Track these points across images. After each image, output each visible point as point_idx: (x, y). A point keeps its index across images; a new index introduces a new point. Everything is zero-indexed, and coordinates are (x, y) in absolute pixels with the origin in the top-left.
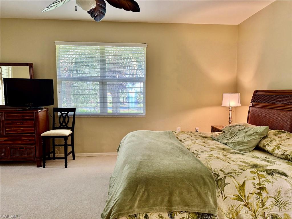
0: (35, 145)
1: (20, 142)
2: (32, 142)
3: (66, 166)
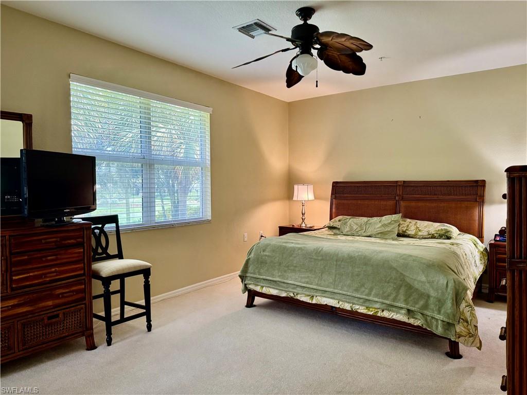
0: (84, 302)
1: (50, 303)
2: (80, 295)
3: (149, 328)
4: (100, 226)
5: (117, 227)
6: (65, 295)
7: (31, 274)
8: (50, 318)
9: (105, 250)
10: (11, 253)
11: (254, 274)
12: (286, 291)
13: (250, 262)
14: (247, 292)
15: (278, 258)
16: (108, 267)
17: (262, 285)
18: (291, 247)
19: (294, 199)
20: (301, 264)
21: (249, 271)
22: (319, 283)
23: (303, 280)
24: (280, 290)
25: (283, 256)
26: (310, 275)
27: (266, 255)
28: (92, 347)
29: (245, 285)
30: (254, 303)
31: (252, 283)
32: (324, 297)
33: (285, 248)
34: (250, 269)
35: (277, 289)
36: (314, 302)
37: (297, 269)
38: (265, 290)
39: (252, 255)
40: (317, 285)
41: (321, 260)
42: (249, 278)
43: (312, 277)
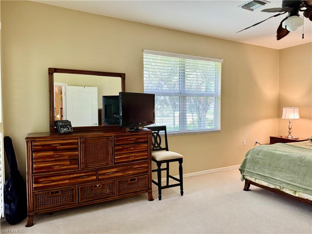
0: (147, 174)
1: (131, 172)
2: (146, 170)
3: (182, 193)
4: (157, 132)
5: (166, 132)
6: (139, 169)
7: (123, 156)
8: (131, 180)
9: (159, 145)
10: (114, 145)
11: (250, 169)
12: (274, 185)
13: (247, 161)
14: (245, 180)
15: (268, 161)
16: (160, 155)
17: (255, 177)
18: (279, 154)
19: (282, 118)
20: (287, 167)
21: (246, 167)
22: (302, 183)
23: (288, 179)
24: (269, 183)
25: (272, 159)
26: (294, 176)
27: (259, 158)
28: (151, 199)
29: (243, 176)
30: (250, 188)
31: (248, 175)
32: (306, 193)
33: (274, 154)
34: (247, 166)
35: (267, 182)
36: (297, 195)
37: (283, 170)
38: (257, 181)
39: (249, 157)
40: (300, 184)
41: (304, 166)
42: (246, 172)
43: (295, 178)
